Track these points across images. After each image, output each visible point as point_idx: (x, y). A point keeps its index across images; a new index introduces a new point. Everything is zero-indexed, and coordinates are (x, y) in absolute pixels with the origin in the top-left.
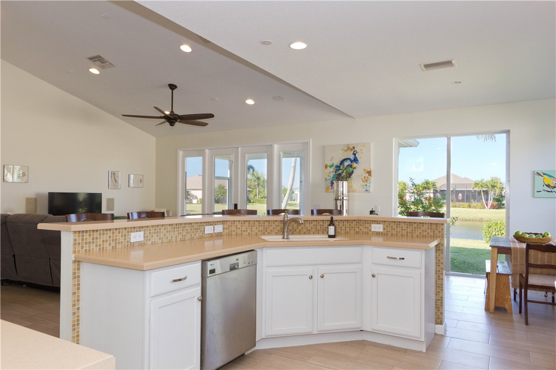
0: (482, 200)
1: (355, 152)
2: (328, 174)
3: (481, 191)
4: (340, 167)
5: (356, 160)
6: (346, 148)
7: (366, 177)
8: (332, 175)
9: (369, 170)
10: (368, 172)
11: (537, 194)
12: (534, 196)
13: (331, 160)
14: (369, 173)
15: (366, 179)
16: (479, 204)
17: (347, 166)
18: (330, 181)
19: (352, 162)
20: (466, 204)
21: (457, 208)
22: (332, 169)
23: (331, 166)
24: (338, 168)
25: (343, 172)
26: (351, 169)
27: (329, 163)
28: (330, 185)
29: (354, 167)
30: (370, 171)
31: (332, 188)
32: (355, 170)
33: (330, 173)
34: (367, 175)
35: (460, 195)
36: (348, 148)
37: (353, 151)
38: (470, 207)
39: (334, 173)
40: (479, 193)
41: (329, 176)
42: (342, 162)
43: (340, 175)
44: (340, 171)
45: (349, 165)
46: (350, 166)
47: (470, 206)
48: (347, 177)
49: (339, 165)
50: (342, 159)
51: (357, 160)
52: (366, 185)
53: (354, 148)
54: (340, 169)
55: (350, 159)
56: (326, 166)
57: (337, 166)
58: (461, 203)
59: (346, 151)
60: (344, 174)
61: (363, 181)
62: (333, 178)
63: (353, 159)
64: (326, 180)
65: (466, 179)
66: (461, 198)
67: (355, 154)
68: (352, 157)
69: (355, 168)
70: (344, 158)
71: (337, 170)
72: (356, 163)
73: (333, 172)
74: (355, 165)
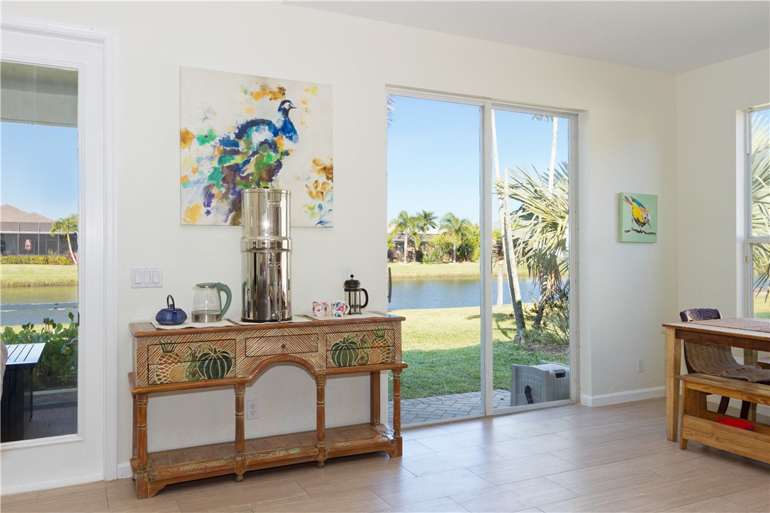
0: (68, 249)
1: (286, 106)
2: (195, 165)
3: (66, 235)
4: (236, 145)
5: (288, 129)
6: (257, 89)
7: (321, 182)
8: (208, 168)
9: (328, 164)
10: (325, 169)
11: (626, 237)
12: (620, 241)
13: (206, 118)
14: (328, 171)
15: (319, 189)
16: (63, 258)
17: (262, 143)
18: (200, 189)
19: (276, 134)
20: (41, 258)
21: (24, 265)
22: (208, 149)
23: (205, 139)
24: (230, 146)
25: (247, 162)
26: (274, 157)
27: (197, 129)
28: (201, 200)
29: (282, 148)
30: (332, 168)
31: (208, 213)
32: (285, 160)
33: (199, 160)
34: (322, 178)
35: (28, 242)
36: (264, 88)
37: (278, 102)
38: (47, 262)
39: (215, 164)
40: (63, 238)
41: (195, 171)
42: (243, 131)
43: (236, 169)
44: (238, 159)
45: (266, 142)
46: (273, 146)
47: (47, 260)
48: (261, 179)
49: (232, 137)
50: (242, 121)
51: (293, 130)
52: (320, 207)
53: (282, 91)
54: (237, 152)
55: (269, 123)
56: (185, 138)
57: (226, 142)
58: (32, 257)
59: (257, 96)
60: (250, 169)
61: (310, 193)
62: (211, 177)
63: (279, 125)
64: (184, 181)
65: (34, 214)
66: (29, 248)
67: (285, 112)
68: (278, 120)
69: (287, 153)
70: (250, 118)
71: (225, 152)
72: (291, 138)
73: (212, 158)
74: (285, 143)
